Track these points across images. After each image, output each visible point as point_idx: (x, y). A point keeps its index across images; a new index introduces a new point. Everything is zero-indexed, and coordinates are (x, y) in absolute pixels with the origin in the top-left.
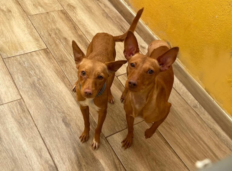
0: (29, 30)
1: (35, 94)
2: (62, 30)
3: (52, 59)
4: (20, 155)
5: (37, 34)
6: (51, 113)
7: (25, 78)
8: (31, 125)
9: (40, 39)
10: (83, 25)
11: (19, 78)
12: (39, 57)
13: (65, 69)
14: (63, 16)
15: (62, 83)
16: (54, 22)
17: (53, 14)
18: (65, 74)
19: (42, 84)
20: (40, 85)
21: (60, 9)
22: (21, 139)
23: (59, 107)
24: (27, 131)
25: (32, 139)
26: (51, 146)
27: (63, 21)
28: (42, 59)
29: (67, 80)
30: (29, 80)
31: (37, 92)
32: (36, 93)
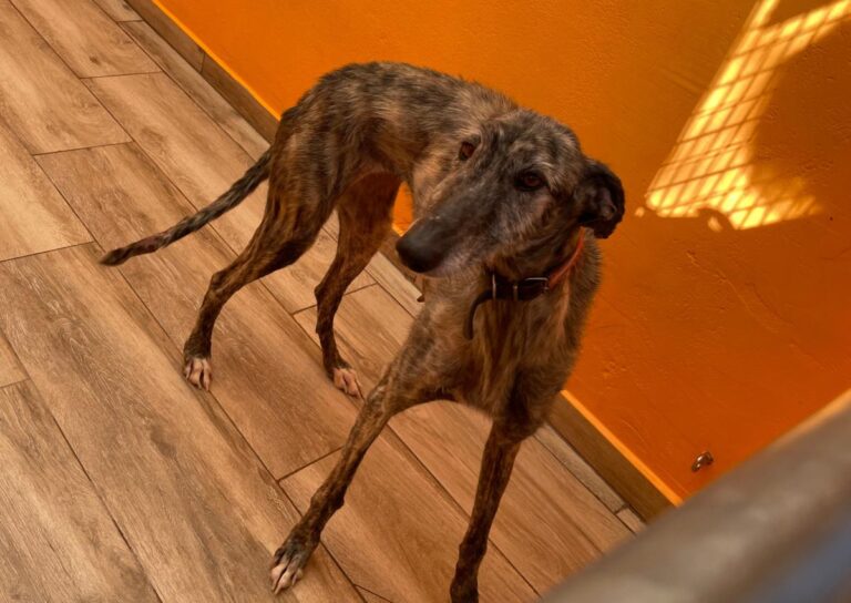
0: (40, 192)
1: (67, 366)
2: (131, 193)
4: (32, 544)
5: (62, 204)
6: (116, 418)
7: (34, 321)
8: (61, 453)
9: (73, 217)
10: (190, 184)
11: (16, 322)
12: (71, 263)
14: (133, 159)
16: (109, 174)
17: (103, 152)
19: (85, 337)
20: (81, 341)
21: (122, 141)
22: (33, 497)
23: (138, 400)
24: (50, 471)
25: (67, 495)
26: (123, 513)
27: (134, 170)
28: (80, 269)
29: (156, 325)
30: (45, 326)
31: (72, 360)
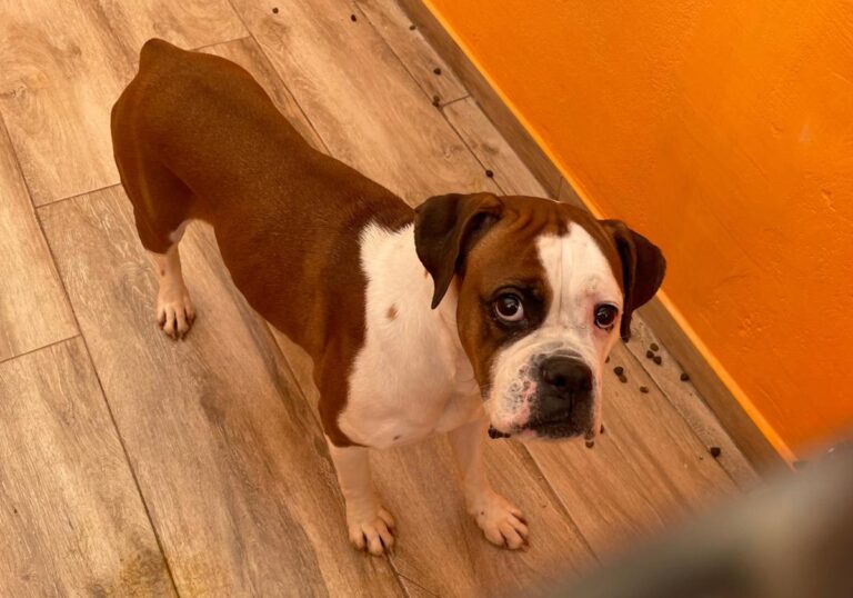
7: (98, 266)
8: (100, 419)
11: (78, 268)
14: (245, 59)
19: (149, 284)
20: (143, 288)
24: (85, 440)
26: (152, 488)
30: (109, 272)
31: (131, 312)
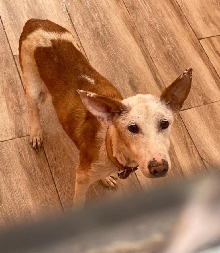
3: (120, 3)
13: (136, 19)
15: (131, 36)
18: (136, 24)
32: (99, 43)
